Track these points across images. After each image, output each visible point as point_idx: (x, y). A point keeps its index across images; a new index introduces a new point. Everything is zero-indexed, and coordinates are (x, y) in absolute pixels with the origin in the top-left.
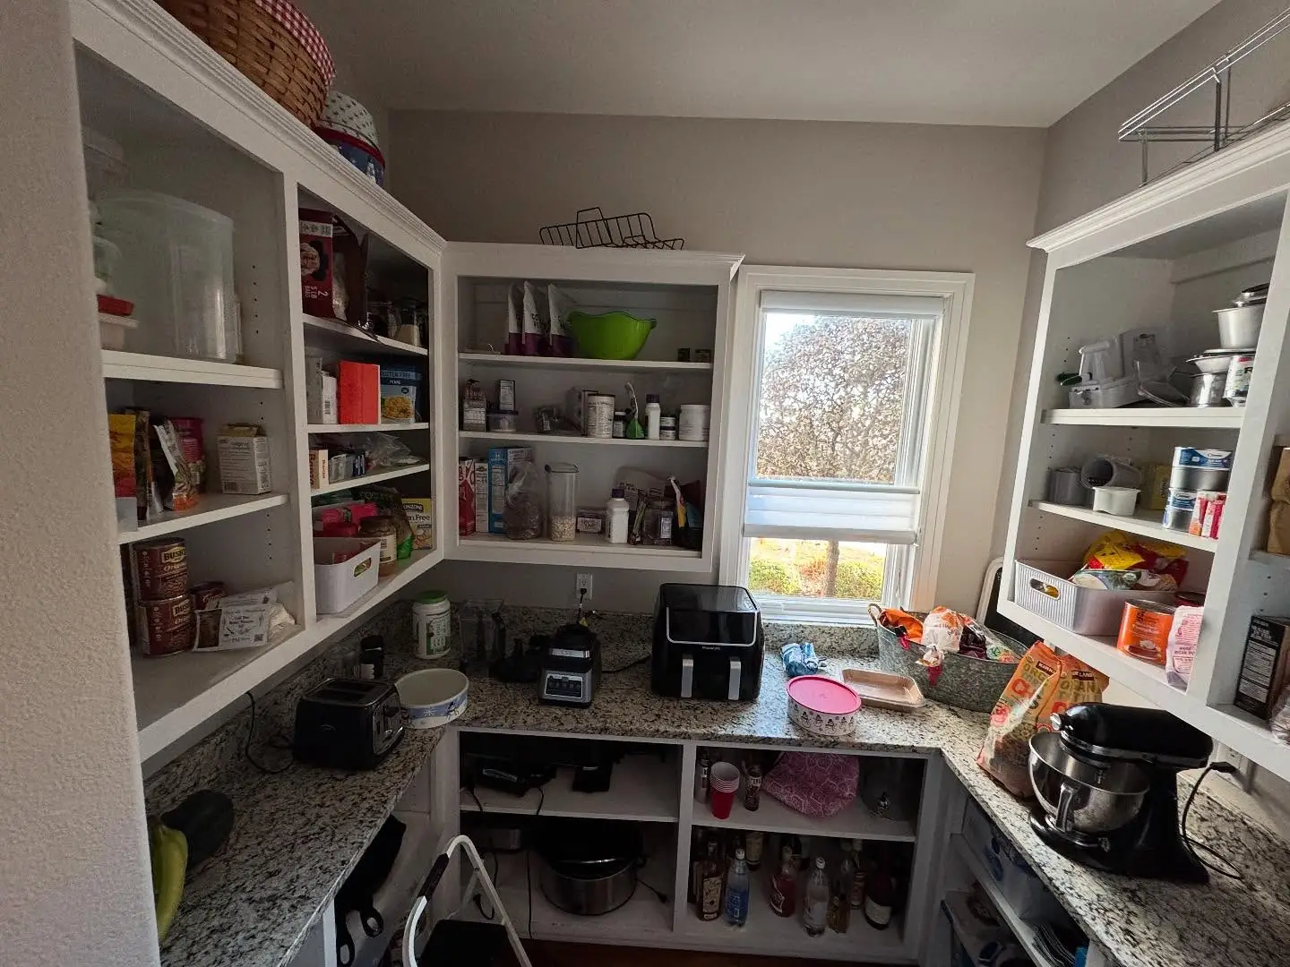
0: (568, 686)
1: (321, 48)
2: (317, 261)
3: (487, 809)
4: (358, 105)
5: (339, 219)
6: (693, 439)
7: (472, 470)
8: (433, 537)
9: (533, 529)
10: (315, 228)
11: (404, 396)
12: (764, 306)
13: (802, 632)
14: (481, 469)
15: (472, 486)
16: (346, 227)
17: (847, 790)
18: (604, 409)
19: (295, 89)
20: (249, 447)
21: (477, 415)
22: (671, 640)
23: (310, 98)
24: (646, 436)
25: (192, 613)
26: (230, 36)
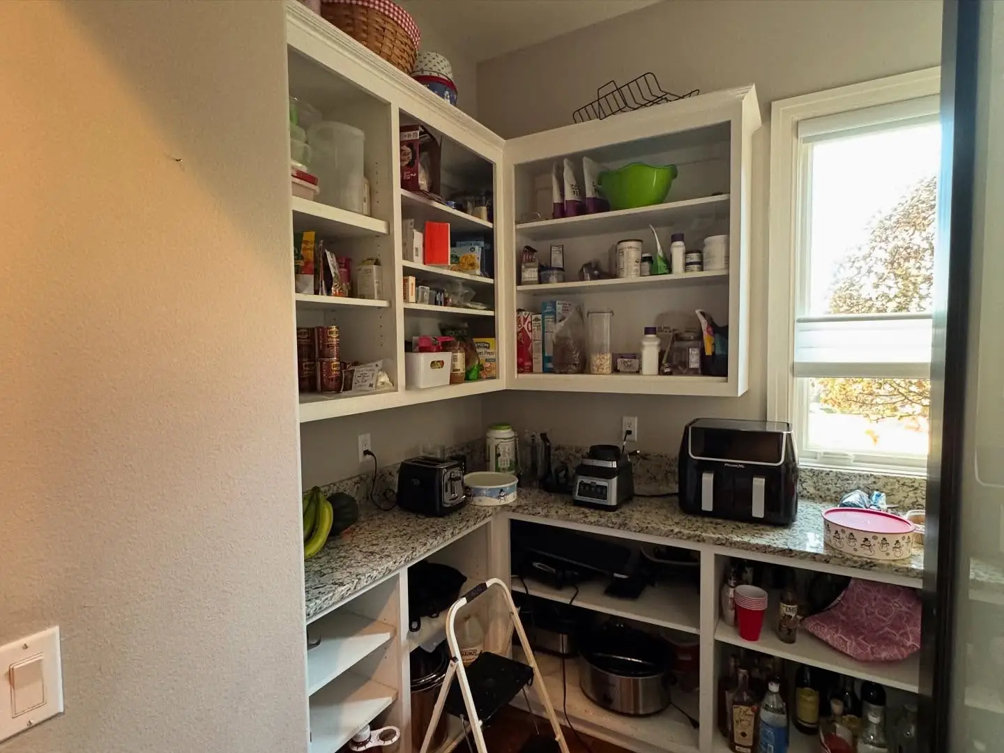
0: (596, 490)
1: (410, 23)
2: (410, 155)
3: (532, 593)
4: (440, 56)
5: (426, 130)
6: (715, 269)
7: (529, 320)
8: (497, 368)
9: (575, 365)
10: (409, 135)
11: (471, 253)
12: (803, 136)
13: (874, 482)
14: (537, 319)
15: (530, 334)
16: (430, 135)
17: (909, 640)
18: (631, 253)
19: (397, 51)
20: (371, 271)
21: (531, 274)
22: (693, 457)
23: (405, 55)
24: (670, 271)
25: (341, 371)
26: (364, 31)
